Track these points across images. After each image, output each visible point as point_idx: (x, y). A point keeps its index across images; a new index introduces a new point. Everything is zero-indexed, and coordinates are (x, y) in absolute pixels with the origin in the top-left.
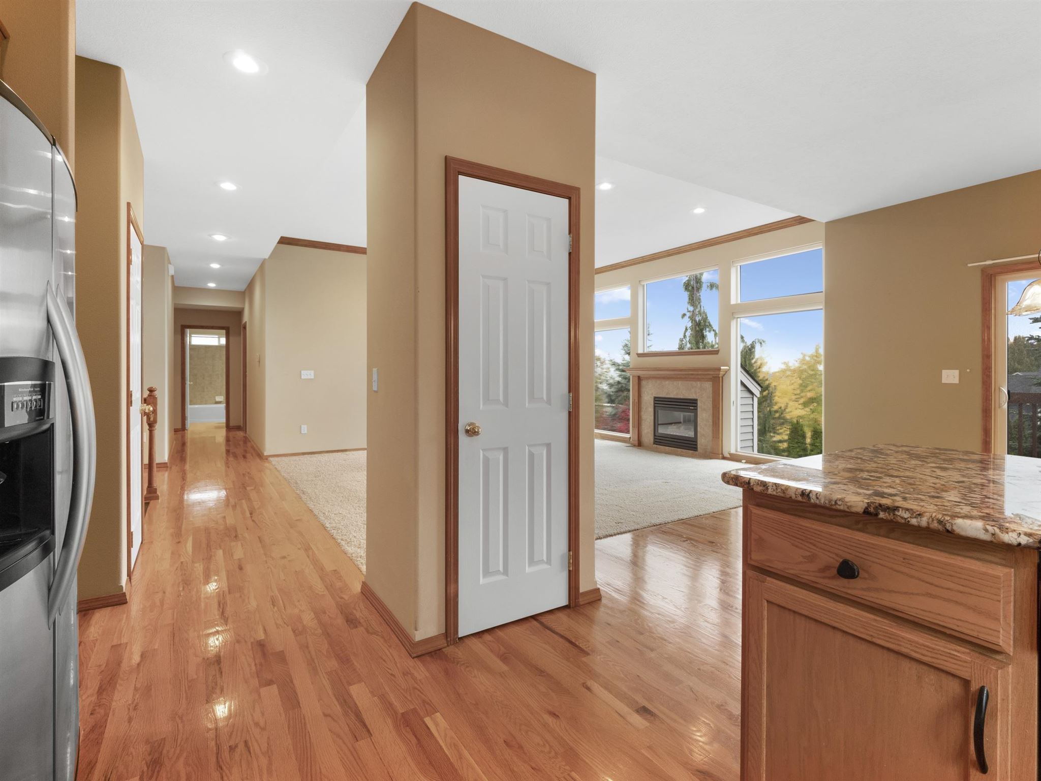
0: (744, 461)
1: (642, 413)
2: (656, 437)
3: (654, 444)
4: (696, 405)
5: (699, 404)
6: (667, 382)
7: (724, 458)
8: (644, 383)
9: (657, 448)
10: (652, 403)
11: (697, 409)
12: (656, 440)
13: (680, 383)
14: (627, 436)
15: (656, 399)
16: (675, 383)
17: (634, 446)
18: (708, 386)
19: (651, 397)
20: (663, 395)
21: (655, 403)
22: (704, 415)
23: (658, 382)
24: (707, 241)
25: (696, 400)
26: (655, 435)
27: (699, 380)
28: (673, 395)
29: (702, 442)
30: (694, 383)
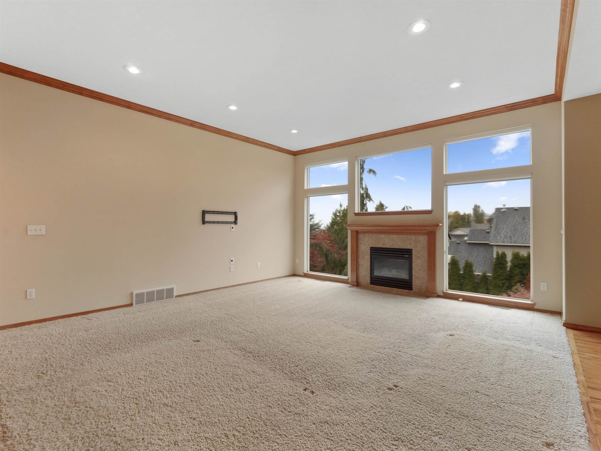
0: (461, 299)
1: (360, 260)
2: (372, 279)
3: (370, 284)
4: (410, 254)
5: (414, 253)
6: (383, 236)
7: (439, 296)
8: (361, 236)
9: (373, 287)
10: (369, 252)
11: (411, 257)
12: (373, 281)
13: (395, 236)
14: (346, 278)
15: (372, 249)
16: (391, 236)
17: (354, 286)
18: (423, 239)
19: (367, 247)
20: (379, 245)
21: (371, 252)
22: (419, 261)
23: (375, 235)
24: (422, 125)
25: (411, 250)
26: (371, 277)
27: (414, 234)
28: (388, 246)
29: (416, 283)
30: (409, 236)
